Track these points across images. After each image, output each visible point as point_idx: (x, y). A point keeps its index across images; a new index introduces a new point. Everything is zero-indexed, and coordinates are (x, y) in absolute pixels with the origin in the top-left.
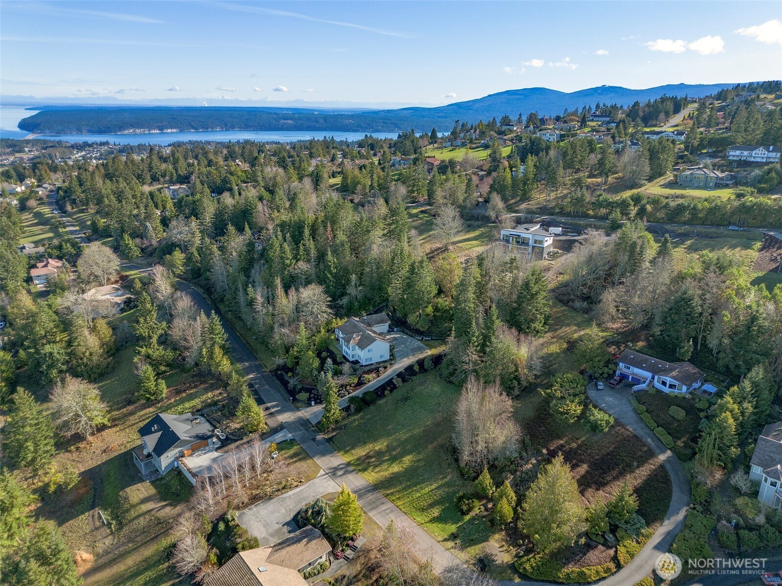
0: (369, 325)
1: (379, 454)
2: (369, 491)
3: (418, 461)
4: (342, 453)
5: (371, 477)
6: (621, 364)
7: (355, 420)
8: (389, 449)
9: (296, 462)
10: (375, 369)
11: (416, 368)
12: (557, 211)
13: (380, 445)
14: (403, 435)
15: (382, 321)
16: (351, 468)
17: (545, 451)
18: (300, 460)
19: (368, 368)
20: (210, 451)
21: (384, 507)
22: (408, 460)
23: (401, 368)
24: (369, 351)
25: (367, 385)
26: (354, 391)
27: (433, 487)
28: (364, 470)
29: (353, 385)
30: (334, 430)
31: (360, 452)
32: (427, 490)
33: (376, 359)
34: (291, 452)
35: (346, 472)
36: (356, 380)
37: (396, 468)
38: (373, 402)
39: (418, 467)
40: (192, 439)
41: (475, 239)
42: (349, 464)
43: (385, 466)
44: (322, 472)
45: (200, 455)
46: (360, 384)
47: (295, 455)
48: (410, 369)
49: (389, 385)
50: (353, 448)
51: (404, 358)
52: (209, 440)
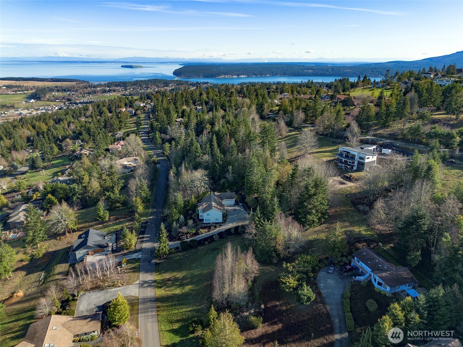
0: (222, 199)
1: (176, 279)
2: (151, 301)
3: (193, 290)
4: (157, 273)
5: (161, 292)
6: (356, 258)
7: (178, 256)
8: (184, 278)
9: (131, 272)
10: (208, 227)
11: (233, 231)
12: (400, 137)
13: (179, 275)
14: (196, 272)
15: (231, 198)
16: (153, 284)
17: (263, 306)
18: (133, 272)
19: (205, 225)
20: (103, 255)
21: (150, 314)
22: (188, 288)
23: (224, 229)
24: (208, 215)
25: (199, 236)
26: (190, 237)
27: (188, 309)
28: (160, 287)
29: (191, 234)
30: (164, 258)
31: (167, 276)
32: (184, 310)
33: (212, 220)
34: (133, 266)
35: (150, 286)
36: (194, 231)
37: (178, 291)
38: (196, 247)
39: (191, 294)
40: (95, 246)
41: (330, 151)
42: (155, 281)
43: (172, 288)
44: (138, 282)
45: (97, 256)
46: (196, 234)
47: (134, 268)
48: (228, 231)
49: (210, 239)
50: (165, 273)
51: (230, 223)
52: (105, 249)
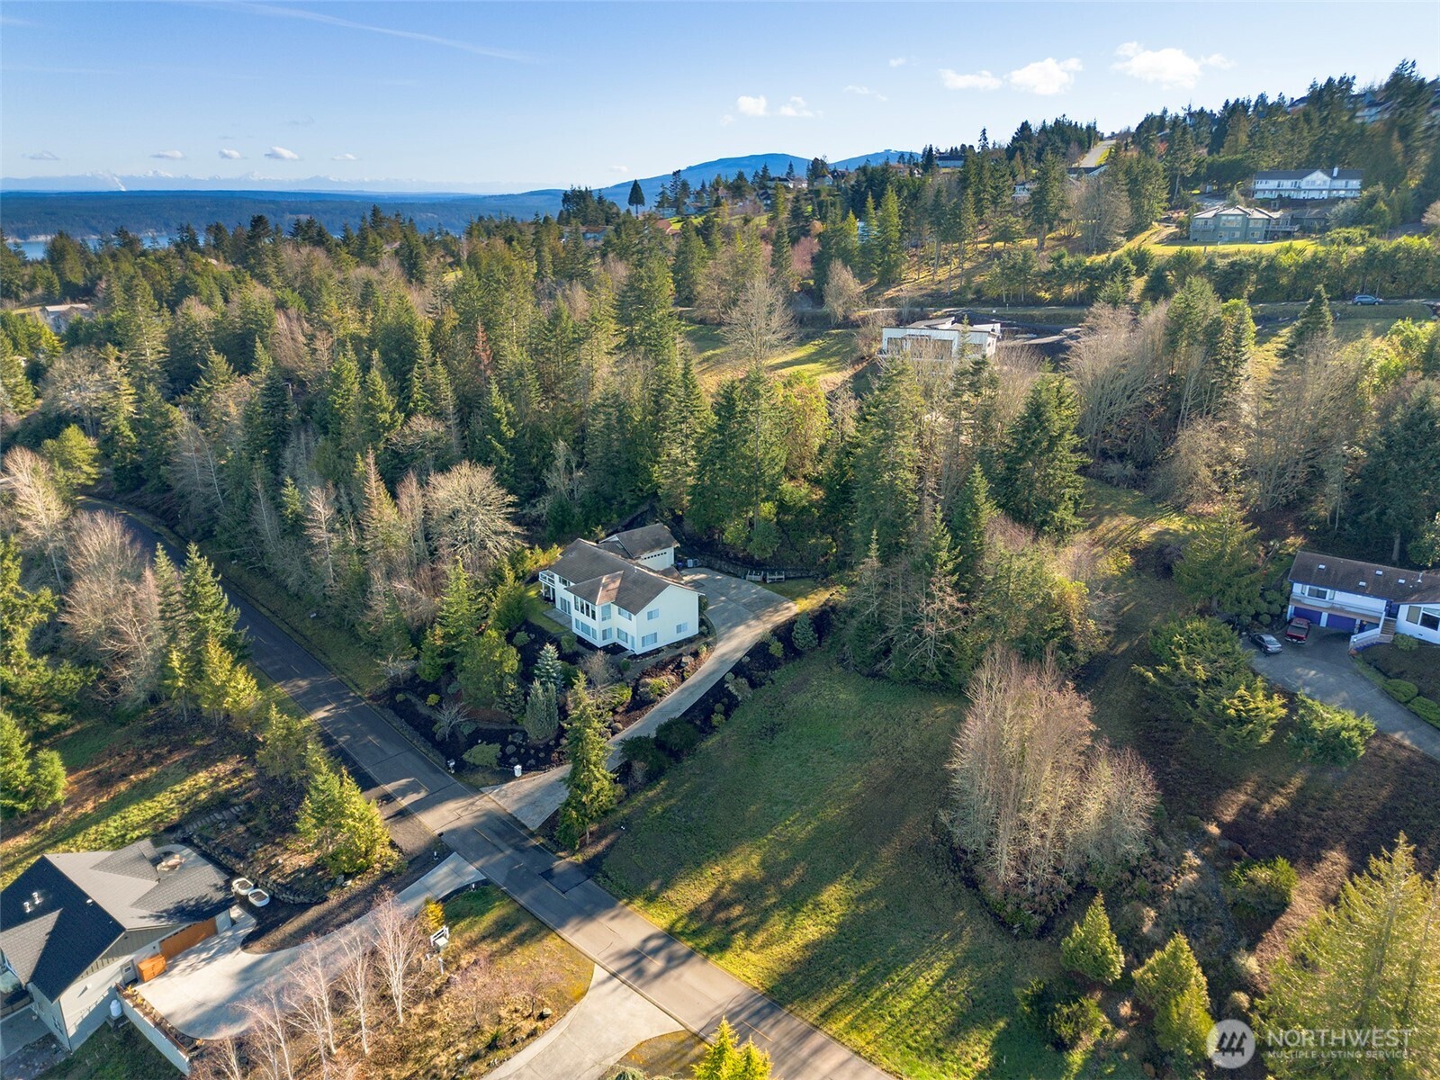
1: (748, 891)
3: (862, 899)
7: (651, 802)
8: (773, 872)
9: (510, 949)
10: (673, 659)
11: (776, 649)
13: (742, 865)
14: (798, 829)
16: (683, 947)
17: (1214, 829)
18: (521, 941)
19: (651, 661)
20: (225, 950)
21: (826, 1063)
23: (735, 650)
24: (650, 615)
25: (657, 707)
26: (626, 724)
27: (937, 972)
28: (722, 946)
29: (620, 709)
30: (598, 836)
31: (693, 892)
32: (923, 984)
33: (667, 637)
34: (488, 920)
35: (673, 962)
36: (627, 694)
37: (810, 929)
38: (690, 746)
39: (870, 917)
40: (163, 923)
42: (671, 935)
43: (777, 925)
44: (599, 974)
45: (193, 968)
46: (640, 703)
47: (502, 927)
48: (759, 651)
49: (717, 701)
50: (667, 884)
51: (736, 625)
52: (220, 918)
